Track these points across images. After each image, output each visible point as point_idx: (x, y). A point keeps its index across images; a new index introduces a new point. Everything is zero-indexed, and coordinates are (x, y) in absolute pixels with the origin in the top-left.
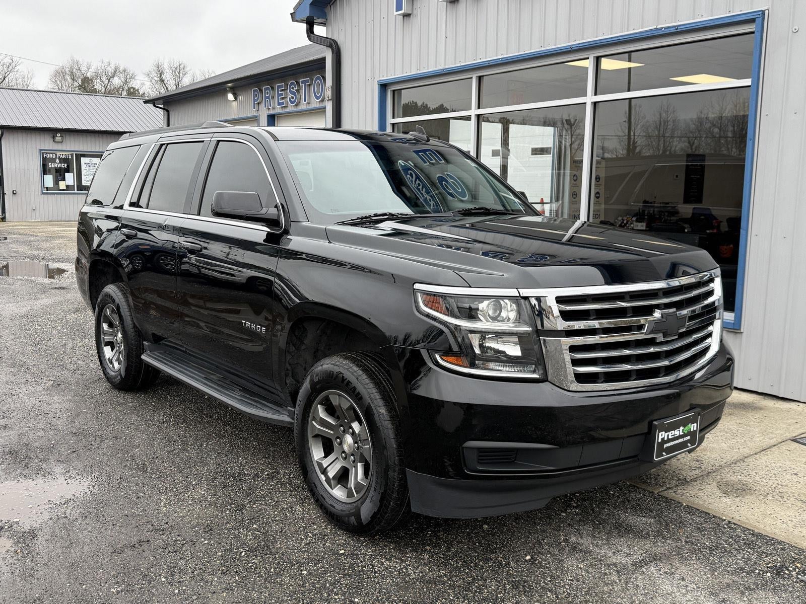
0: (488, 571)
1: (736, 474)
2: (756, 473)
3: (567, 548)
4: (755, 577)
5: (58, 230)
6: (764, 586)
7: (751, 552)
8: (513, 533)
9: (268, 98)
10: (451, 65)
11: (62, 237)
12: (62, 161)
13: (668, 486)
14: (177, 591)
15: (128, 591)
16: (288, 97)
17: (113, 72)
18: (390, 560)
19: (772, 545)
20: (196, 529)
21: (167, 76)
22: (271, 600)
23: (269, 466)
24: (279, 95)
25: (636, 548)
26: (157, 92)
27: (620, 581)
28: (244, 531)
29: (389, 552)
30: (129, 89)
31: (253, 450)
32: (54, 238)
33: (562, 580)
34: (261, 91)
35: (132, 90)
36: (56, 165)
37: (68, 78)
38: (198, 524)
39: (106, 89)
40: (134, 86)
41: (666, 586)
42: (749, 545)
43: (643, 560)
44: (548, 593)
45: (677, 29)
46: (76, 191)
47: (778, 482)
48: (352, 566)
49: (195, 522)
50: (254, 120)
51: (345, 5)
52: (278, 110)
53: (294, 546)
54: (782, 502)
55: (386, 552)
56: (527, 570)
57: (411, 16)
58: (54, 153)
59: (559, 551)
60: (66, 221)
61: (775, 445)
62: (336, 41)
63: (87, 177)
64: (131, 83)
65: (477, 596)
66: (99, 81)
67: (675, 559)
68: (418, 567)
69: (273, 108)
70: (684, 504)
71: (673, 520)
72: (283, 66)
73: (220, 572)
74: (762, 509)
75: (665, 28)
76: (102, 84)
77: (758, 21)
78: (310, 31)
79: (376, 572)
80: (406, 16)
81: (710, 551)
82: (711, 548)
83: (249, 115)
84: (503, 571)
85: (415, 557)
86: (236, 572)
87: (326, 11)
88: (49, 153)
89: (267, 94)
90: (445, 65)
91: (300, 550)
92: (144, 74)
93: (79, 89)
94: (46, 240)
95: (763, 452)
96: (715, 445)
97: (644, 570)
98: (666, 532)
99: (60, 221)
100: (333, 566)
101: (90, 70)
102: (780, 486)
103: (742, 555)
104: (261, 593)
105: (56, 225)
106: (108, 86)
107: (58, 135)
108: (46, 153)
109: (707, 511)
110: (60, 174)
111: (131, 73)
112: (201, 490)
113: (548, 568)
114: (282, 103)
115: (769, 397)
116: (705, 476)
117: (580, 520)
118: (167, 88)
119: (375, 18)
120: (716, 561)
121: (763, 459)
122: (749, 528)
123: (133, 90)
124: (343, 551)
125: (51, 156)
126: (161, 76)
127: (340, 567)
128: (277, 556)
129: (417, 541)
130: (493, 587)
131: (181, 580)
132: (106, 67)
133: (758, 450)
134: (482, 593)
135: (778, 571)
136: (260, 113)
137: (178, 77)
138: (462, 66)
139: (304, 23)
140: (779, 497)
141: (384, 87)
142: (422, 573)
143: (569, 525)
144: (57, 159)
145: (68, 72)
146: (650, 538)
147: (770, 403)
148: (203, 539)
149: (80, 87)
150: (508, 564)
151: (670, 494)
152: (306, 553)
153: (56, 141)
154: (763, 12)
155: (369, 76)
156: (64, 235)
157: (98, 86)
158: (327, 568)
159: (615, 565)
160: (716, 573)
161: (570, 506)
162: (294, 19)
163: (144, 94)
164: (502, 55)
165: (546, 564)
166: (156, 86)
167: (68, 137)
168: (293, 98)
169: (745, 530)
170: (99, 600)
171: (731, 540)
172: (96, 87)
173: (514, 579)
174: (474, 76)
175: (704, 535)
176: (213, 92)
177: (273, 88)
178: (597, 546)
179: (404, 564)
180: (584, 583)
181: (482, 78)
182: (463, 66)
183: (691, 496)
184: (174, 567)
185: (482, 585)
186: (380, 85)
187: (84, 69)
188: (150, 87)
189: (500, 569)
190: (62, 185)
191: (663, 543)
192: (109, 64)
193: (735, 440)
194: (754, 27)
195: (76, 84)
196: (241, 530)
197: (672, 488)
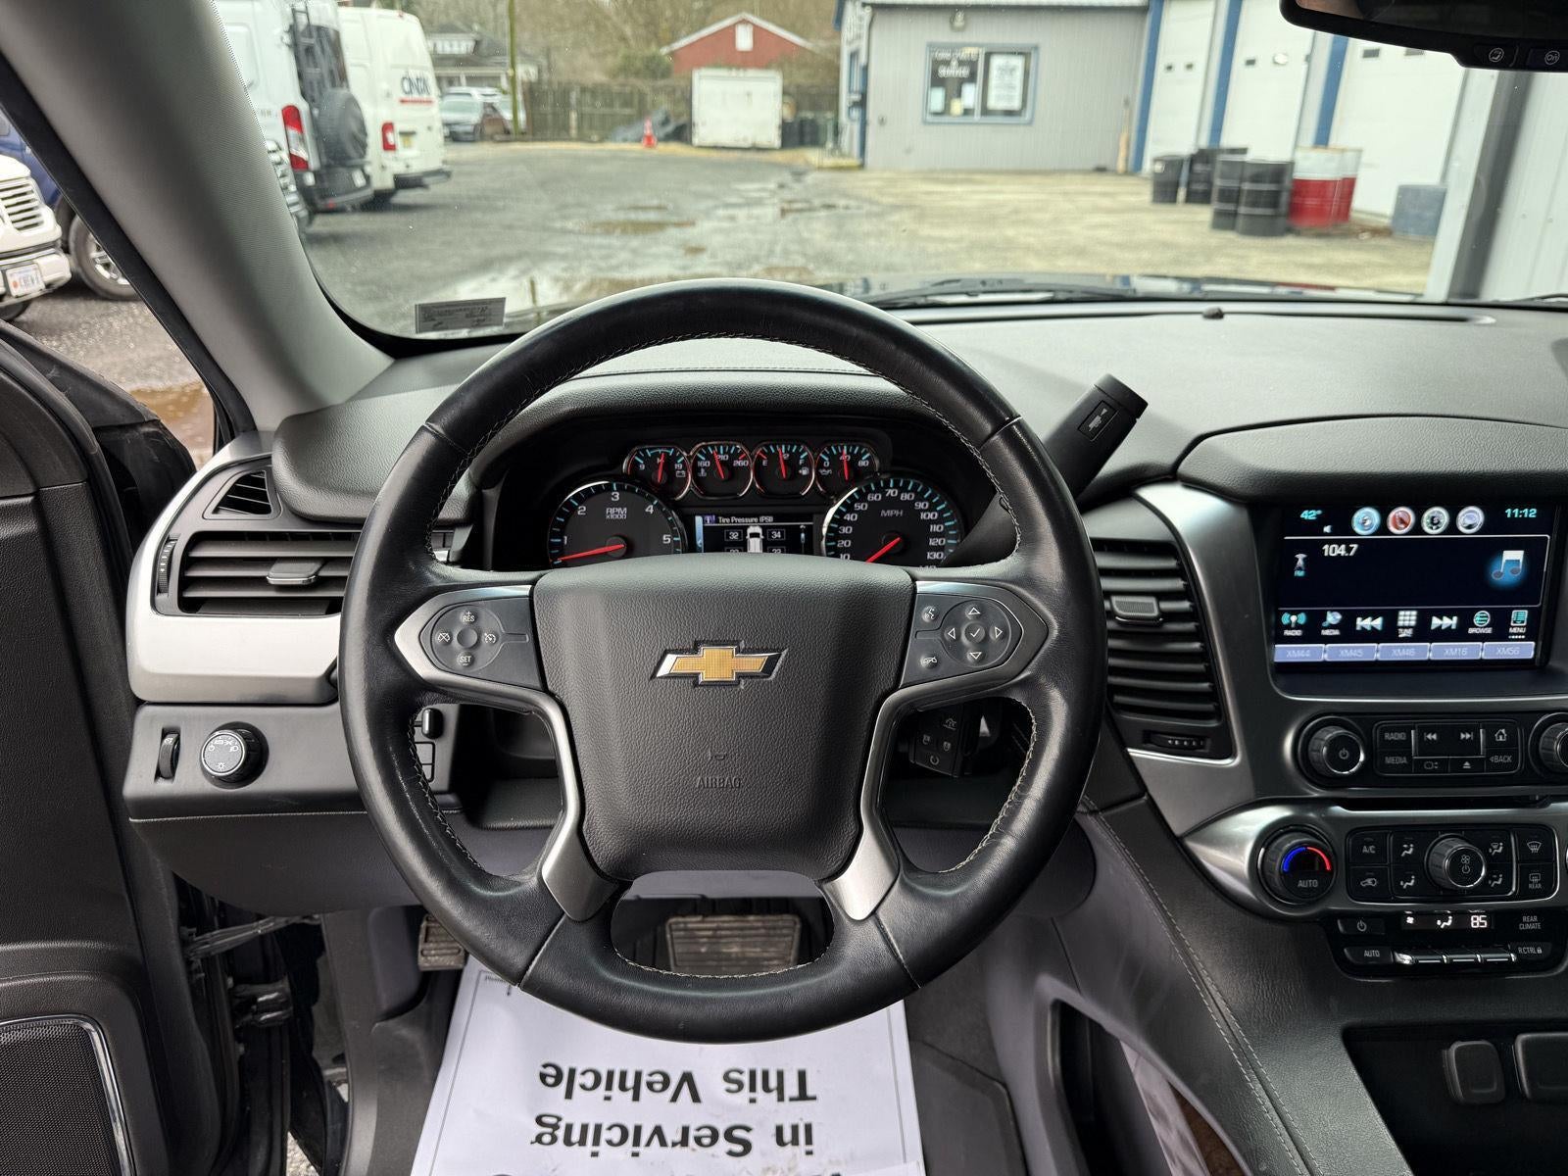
12: (963, 63)
36: (950, 71)
46: (977, 119)
58: (950, 50)
63: (998, 93)
88: (942, 50)
107: (958, 18)
108: (938, 50)
110: (954, 89)
144: (956, 61)
153: (956, 27)
167: (974, 20)
190: (956, 107)
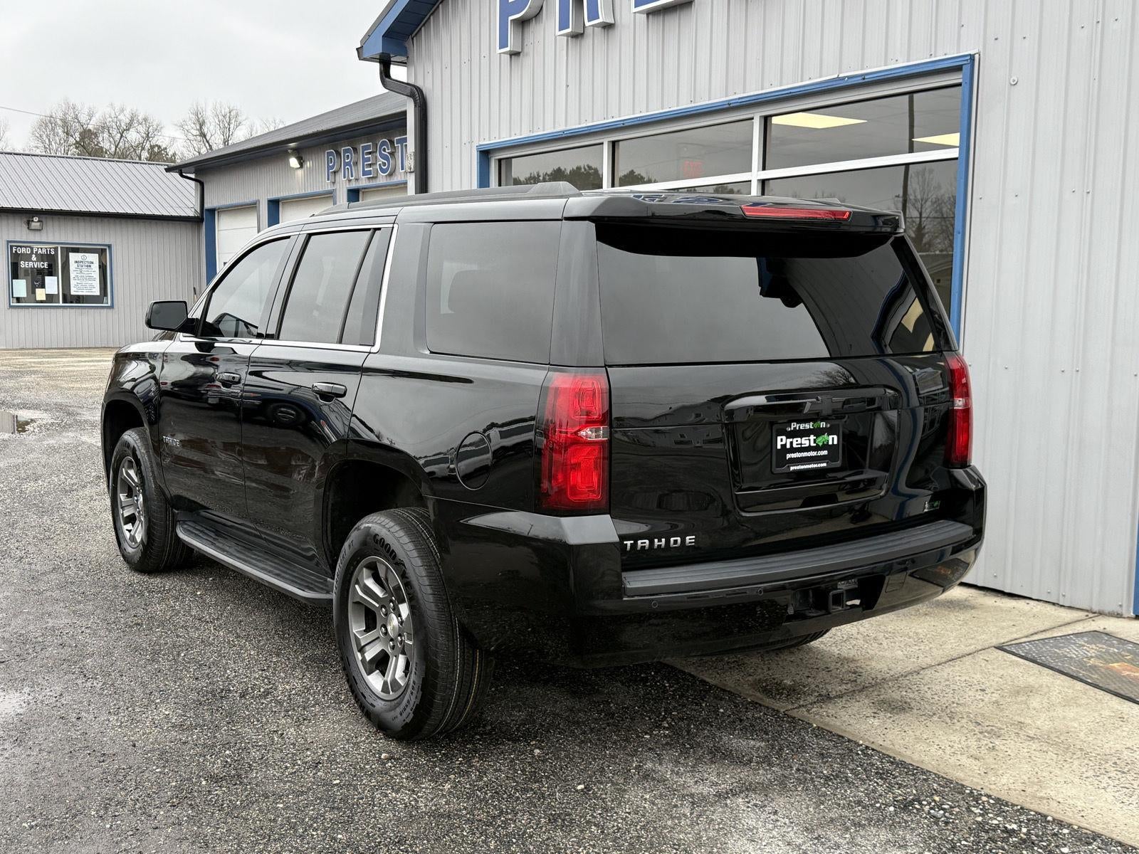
0: (523, 803)
1: (901, 690)
2: (929, 688)
3: (637, 776)
4: (872, 812)
5: (30, 362)
6: (879, 823)
7: (880, 783)
8: (571, 760)
9: (348, 164)
10: (574, 125)
11: (35, 372)
12: (41, 258)
13: (802, 703)
14: (108, 826)
15: (45, 826)
16: (378, 163)
17: (128, 121)
18: (397, 792)
19: (913, 775)
20: (149, 755)
21: (210, 128)
22: (229, 836)
23: (266, 680)
24: (365, 160)
25: (728, 776)
26: (195, 153)
27: (691, 814)
28: (212, 758)
29: (399, 783)
30: (152, 147)
31: (249, 661)
32: (22, 373)
33: (615, 813)
34: (338, 153)
35: (156, 149)
36: (31, 264)
37: (60, 131)
38: (153, 750)
39: (116, 147)
40: (160, 144)
41: (749, 820)
42: (881, 775)
43: (731, 790)
44: (593, 827)
45: (864, 79)
46: (61, 304)
47: (953, 700)
48: (343, 800)
49: (148, 748)
50: (329, 196)
51: (432, 37)
52: (363, 182)
53: (274, 775)
54: (950, 724)
55: (395, 783)
56: (574, 801)
57: (521, 54)
58: (29, 247)
59: (625, 779)
60: (45, 349)
61: (970, 654)
62: (419, 88)
63: (79, 282)
64: (156, 139)
65: (499, 831)
66: (106, 135)
67: (775, 789)
68: (432, 799)
69: (357, 180)
70: (815, 725)
71: (791, 744)
72: (373, 117)
73: (169, 804)
74: (918, 733)
75: (849, 77)
76: (111, 139)
77: (966, 69)
78: (385, 73)
79: (374, 805)
80: (514, 54)
81: (826, 780)
82: (828, 777)
83: (320, 190)
84: (543, 803)
85: (433, 788)
86: (191, 805)
87: (407, 46)
88: (21, 247)
89: (348, 159)
90: (566, 126)
91: (280, 780)
92: (176, 125)
93: (77, 148)
94: (11, 377)
95: (950, 663)
96: (887, 654)
97: (728, 802)
98: (776, 758)
99: (36, 349)
100: (320, 799)
101: (94, 119)
102: (955, 705)
103: (865, 787)
104: (218, 828)
105: (28, 355)
106: (121, 144)
107: (35, 220)
108: (18, 247)
109: (840, 734)
110: (37, 279)
111: (155, 123)
112: (166, 710)
113: (603, 800)
114: (370, 172)
115: (992, 593)
116: (857, 692)
117: (667, 744)
118: (210, 146)
119: (472, 57)
120: (828, 793)
121: (947, 671)
122: (891, 755)
123: (158, 149)
124: (338, 781)
125: (23, 250)
126: (201, 127)
127: (330, 799)
128: (248, 787)
129: (441, 769)
130: (523, 822)
131: (117, 814)
132: (117, 114)
133: (944, 660)
134: (507, 828)
135: (905, 806)
136: (337, 186)
137: (227, 129)
138: (588, 127)
139: (377, 62)
140: (948, 719)
141: (485, 154)
142: (436, 805)
143: (650, 749)
144: (34, 256)
145: (59, 122)
146: (752, 764)
147: (990, 600)
148: (154, 767)
149: (77, 145)
150: (553, 794)
151: (801, 713)
152: (288, 784)
153: (33, 228)
154: (972, 57)
155: (465, 139)
156: (38, 369)
157: (106, 144)
158: (312, 800)
159: (692, 795)
160: (822, 807)
161: (659, 727)
162: (361, 57)
163: (174, 155)
164: (642, 112)
165: (601, 794)
166: (195, 143)
167: (50, 223)
168: (384, 164)
169: (883, 756)
170: (5, 836)
171: (860, 769)
172: (102, 145)
173: (554, 812)
174: (606, 140)
175: (825, 763)
176: (268, 156)
177: (355, 150)
178: (677, 774)
179: (415, 796)
180: (643, 816)
181: (616, 143)
182: (590, 126)
183: (828, 716)
184: (110, 799)
185: (509, 819)
186: (480, 151)
187: (83, 119)
188: (185, 144)
189: (539, 801)
190: (40, 294)
191: (766, 770)
192: (122, 110)
193: (917, 648)
194: (961, 76)
195: (72, 140)
196: (208, 757)
197: (806, 705)
